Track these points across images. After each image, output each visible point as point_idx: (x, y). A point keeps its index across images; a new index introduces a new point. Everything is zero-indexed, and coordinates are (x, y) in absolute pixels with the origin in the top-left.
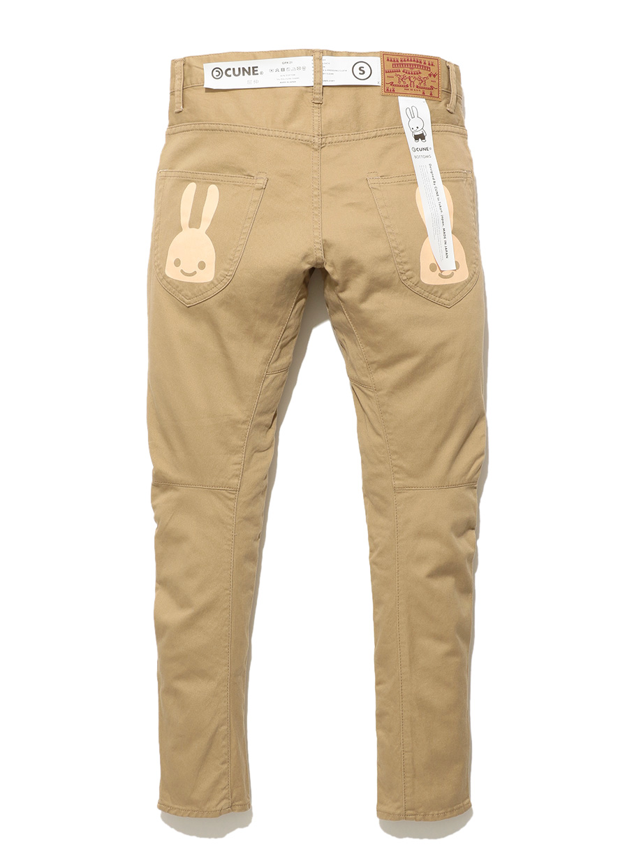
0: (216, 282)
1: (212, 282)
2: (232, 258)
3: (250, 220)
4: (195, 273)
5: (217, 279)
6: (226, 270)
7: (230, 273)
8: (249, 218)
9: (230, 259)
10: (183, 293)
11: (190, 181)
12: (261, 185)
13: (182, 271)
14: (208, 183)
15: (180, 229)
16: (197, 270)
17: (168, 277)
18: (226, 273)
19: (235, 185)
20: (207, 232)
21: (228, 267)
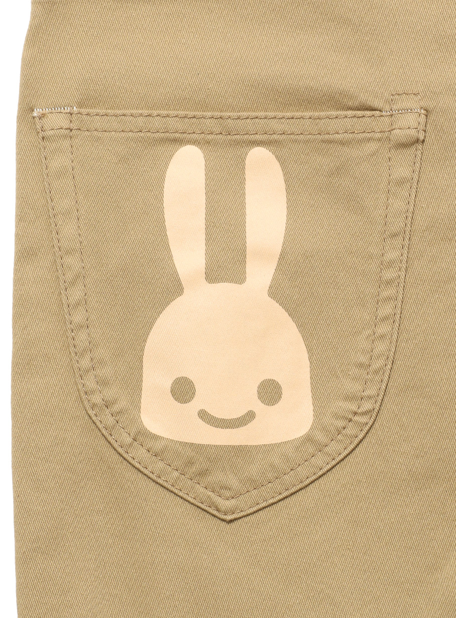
0: (320, 437)
1: (308, 439)
2: (363, 359)
3: (398, 241)
4: (250, 416)
5: (324, 429)
6: (349, 398)
7: (367, 406)
8: (395, 235)
9: (361, 365)
10: (210, 479)
11: (179, 142)
12: (413, 132)
13: (203, 415)
14: (237, 143)
15: (175, 288)
16: (258, 407)
17: (156, 437)
18: (354, 408)
19: (330, 142)
20: (274, 292)
21: (355, 388)
